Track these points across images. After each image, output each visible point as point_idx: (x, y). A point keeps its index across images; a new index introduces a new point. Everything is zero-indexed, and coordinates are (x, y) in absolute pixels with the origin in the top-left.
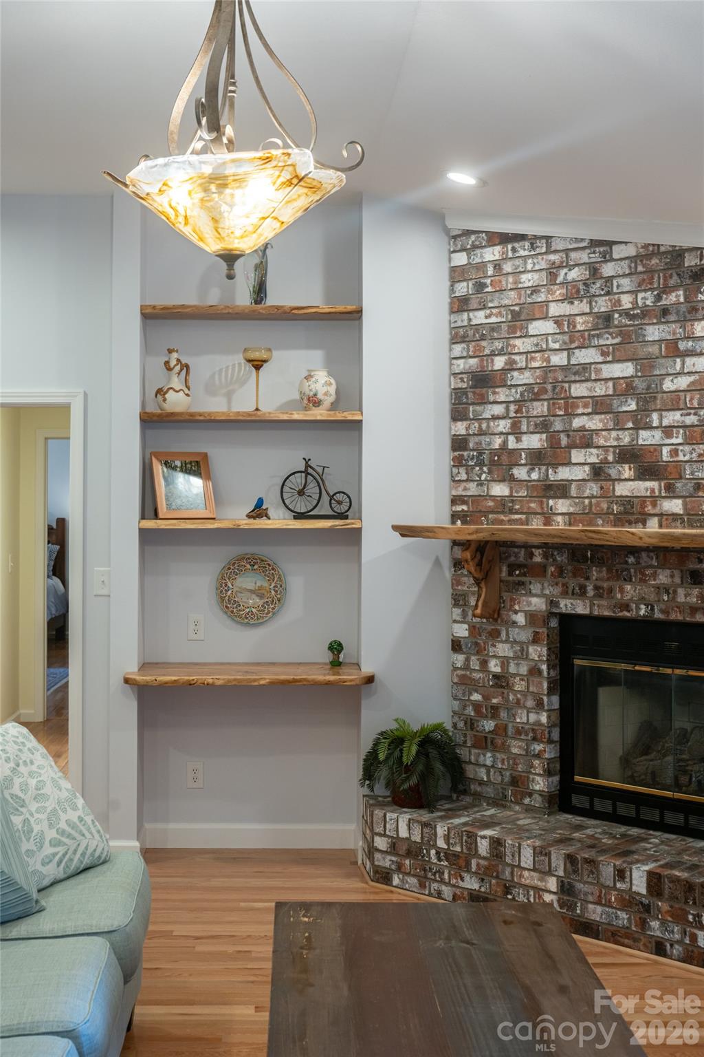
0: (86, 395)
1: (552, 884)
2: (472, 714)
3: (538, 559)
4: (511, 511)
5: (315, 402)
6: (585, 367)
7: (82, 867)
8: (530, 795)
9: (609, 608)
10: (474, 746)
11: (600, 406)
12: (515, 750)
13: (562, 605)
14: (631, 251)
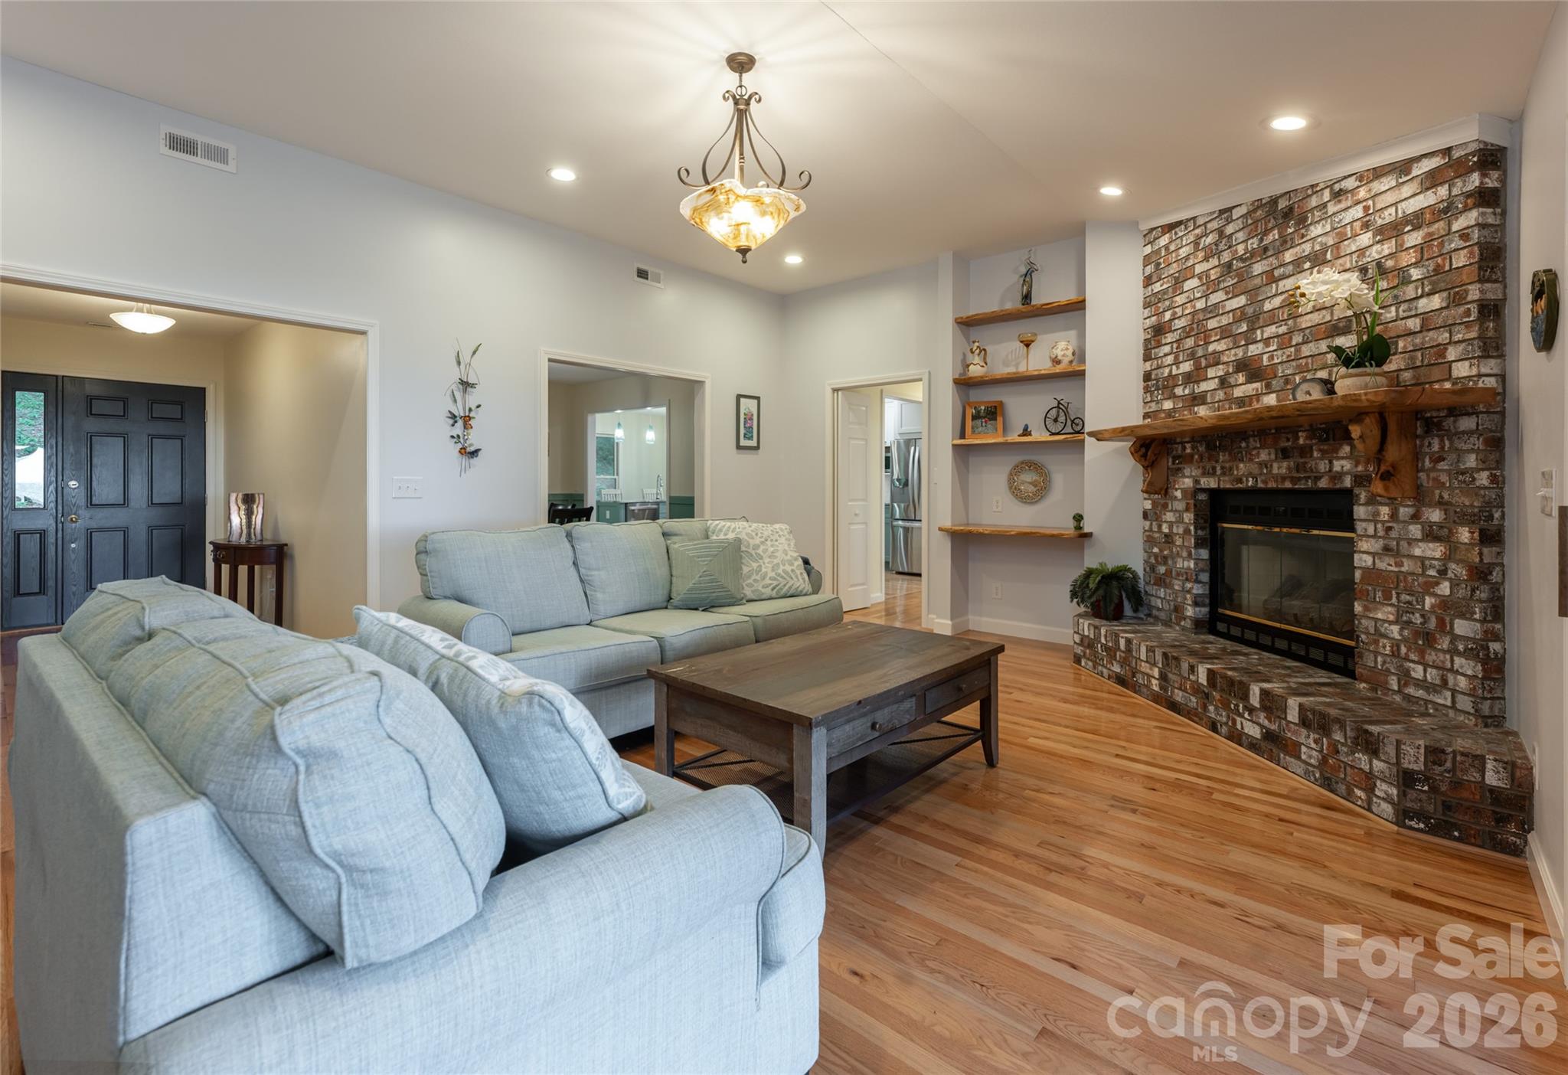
0: (930, 373)
1: (1156, 673)
2: (1154, 562)
3: (1189, 449)
5: (1056, 361)
6: (1216, 305)
7: (788, 594)
8: (1185, 619)
10: (1155, 584)
11: (1225, 332)
13: (1202, 483)
14: (1243, 210)
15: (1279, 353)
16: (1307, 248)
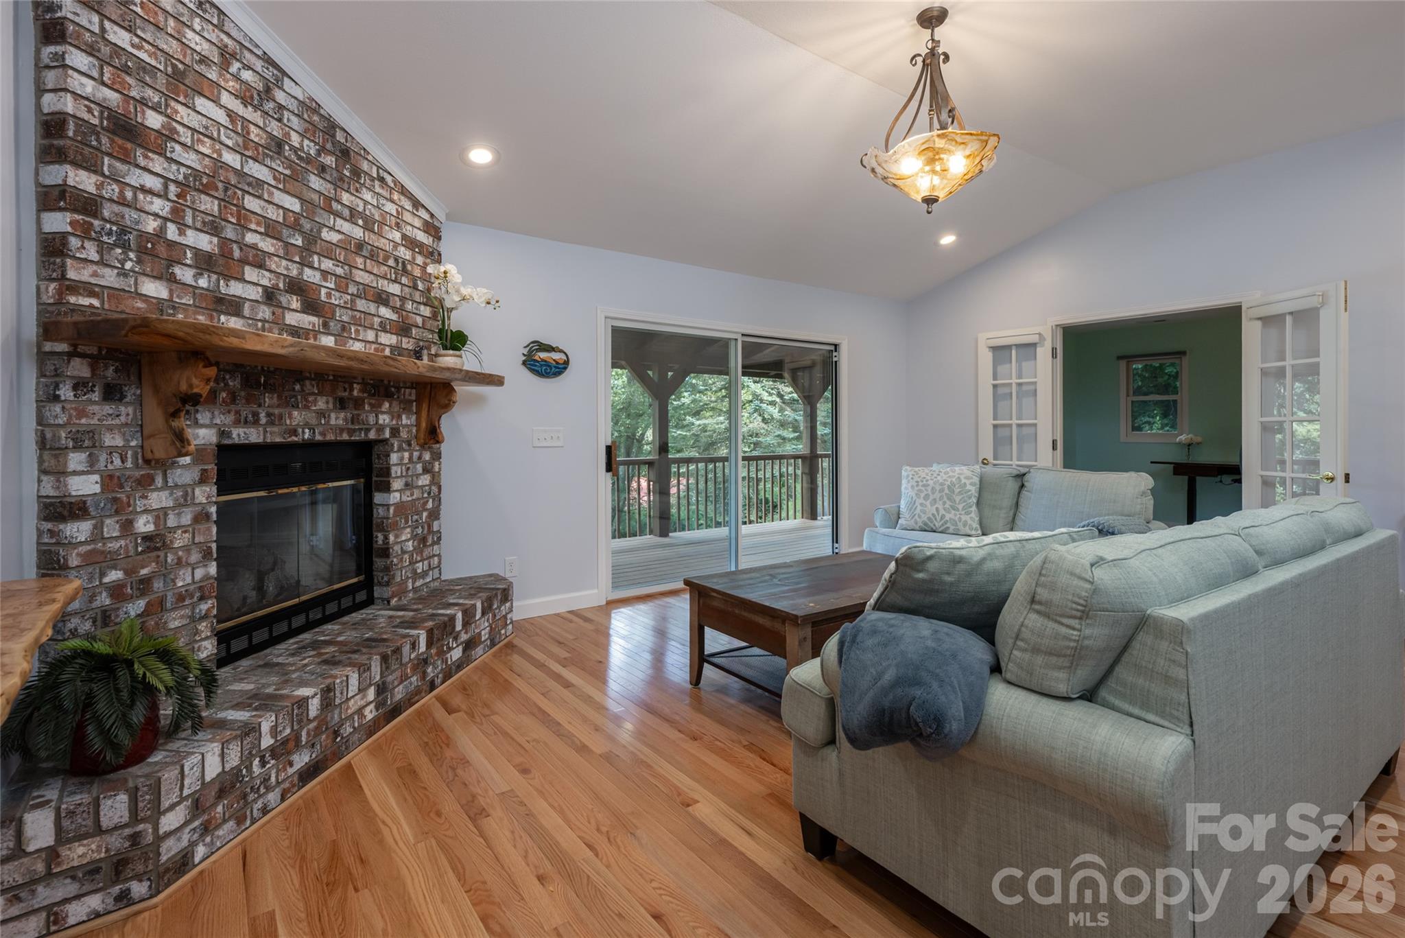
13: (234, 436)
15: (337, 294)
16: (361, 206)
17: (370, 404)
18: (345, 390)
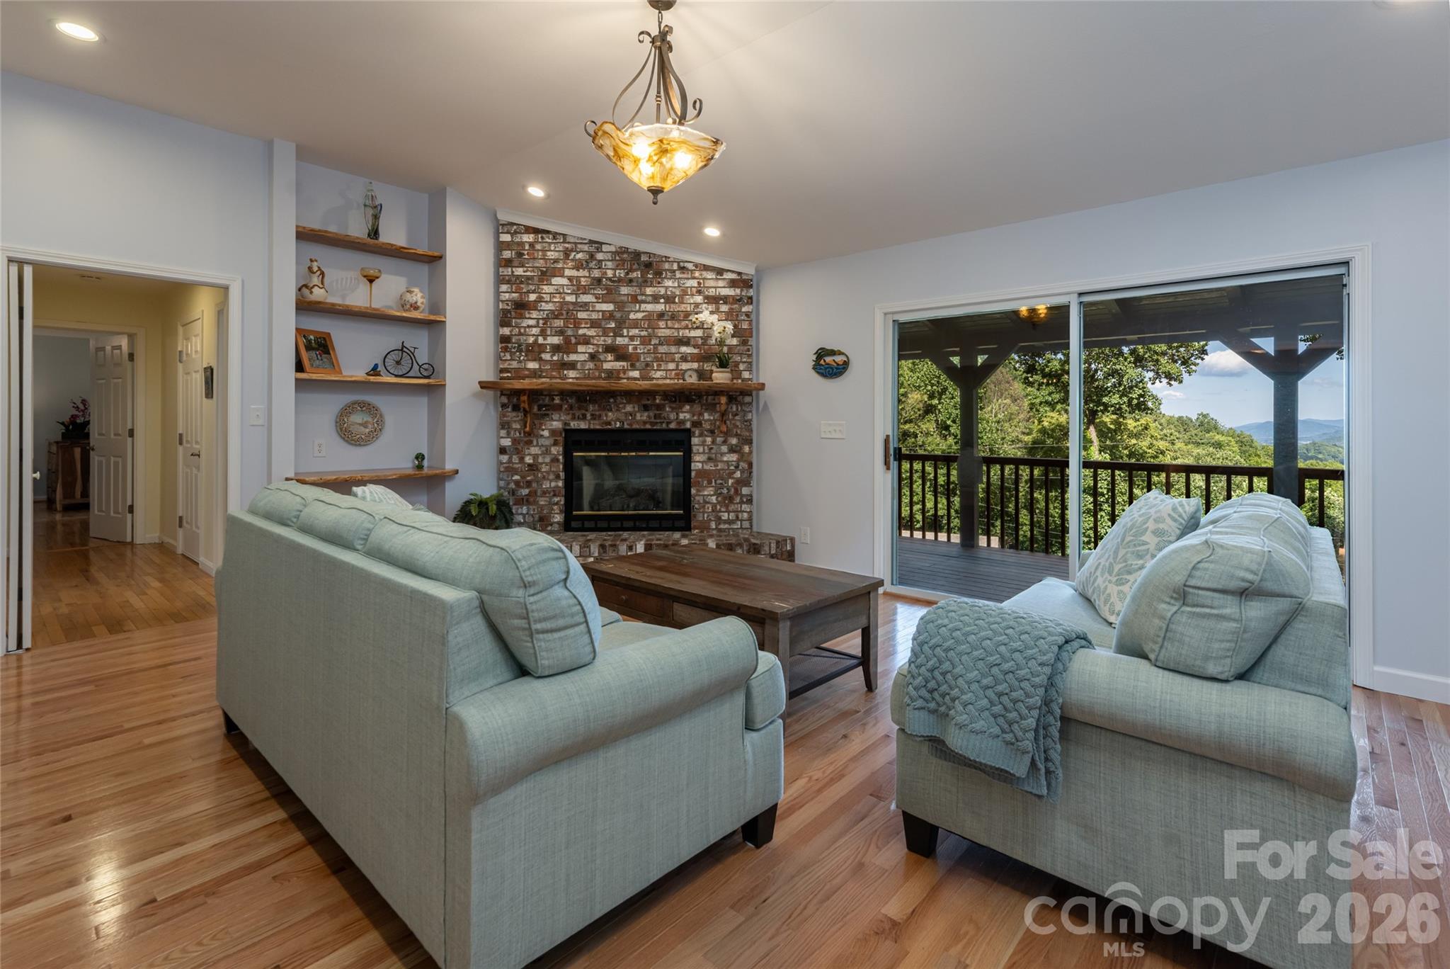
0: (243, 281)
2: (514, 487)
3: (557, 401)
4: (540, 377)
5: (415, 307)
6: (586, 304)
8: (551, 525)
9: (599, 425)
10: (515, 504)
11: (594, 324)
12: (542, 503)
13: (572, 424)
14: (612, 249)
15: (642, 347)
16: (662, 291)
17: (670, 407)
18: (648, 400)
